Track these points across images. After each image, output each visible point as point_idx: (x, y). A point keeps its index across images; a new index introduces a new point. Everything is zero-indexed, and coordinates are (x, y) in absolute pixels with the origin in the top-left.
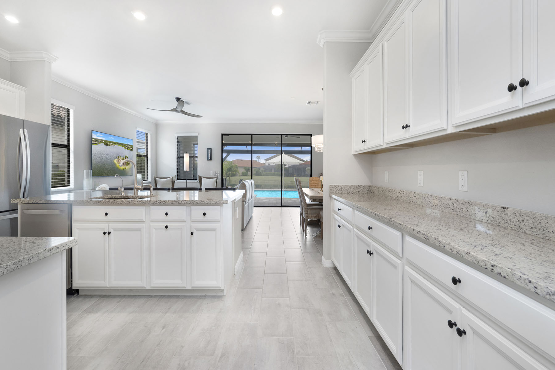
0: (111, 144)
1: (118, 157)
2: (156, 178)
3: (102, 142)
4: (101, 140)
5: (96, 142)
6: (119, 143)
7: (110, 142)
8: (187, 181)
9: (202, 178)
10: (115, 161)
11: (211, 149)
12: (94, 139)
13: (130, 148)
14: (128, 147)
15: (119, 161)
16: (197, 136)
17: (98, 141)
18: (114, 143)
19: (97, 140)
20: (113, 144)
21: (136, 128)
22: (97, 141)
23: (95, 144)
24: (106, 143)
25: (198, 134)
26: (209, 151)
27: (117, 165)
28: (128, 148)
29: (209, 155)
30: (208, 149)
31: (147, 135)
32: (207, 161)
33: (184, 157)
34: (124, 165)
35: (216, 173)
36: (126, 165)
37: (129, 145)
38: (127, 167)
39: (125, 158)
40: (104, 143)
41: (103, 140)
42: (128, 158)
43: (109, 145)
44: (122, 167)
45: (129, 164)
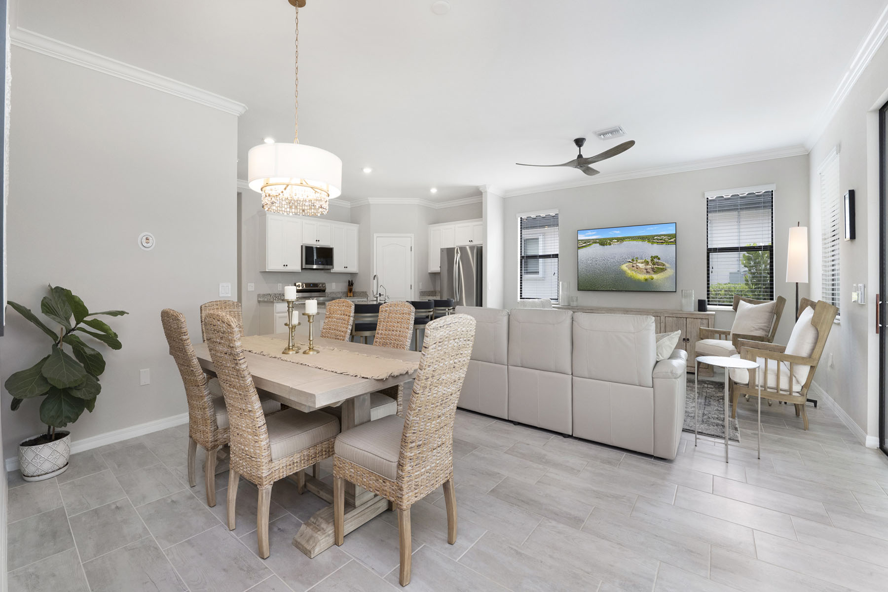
0: (615, 242)
1: (630, 260)
3: (596, 243)
4: (593, 240)
5: (584, 245)
6: (634, 237)
7: (611, 239)
10: (624, 267)
12: (581, 240)
13: (668, 240)
14: (661, 240)
15: (633, 267)
17: (587, 243)
18: (621, 240)
19: (586, 241)
20: (617, 242)
22: (585, 243)
23: (582, 247)
24: (603, 243)
27: (630, 273)
28: (662, 241)
34: (647, 272)
36: (655, 272)
37: (664, 235)
38: (655, 276)
39: (649, 260)
40: (598, 242)
41: (597, 239)
42: (659, 259)
43: (610, 244)
44: (642, 277)
45: (663, 270)
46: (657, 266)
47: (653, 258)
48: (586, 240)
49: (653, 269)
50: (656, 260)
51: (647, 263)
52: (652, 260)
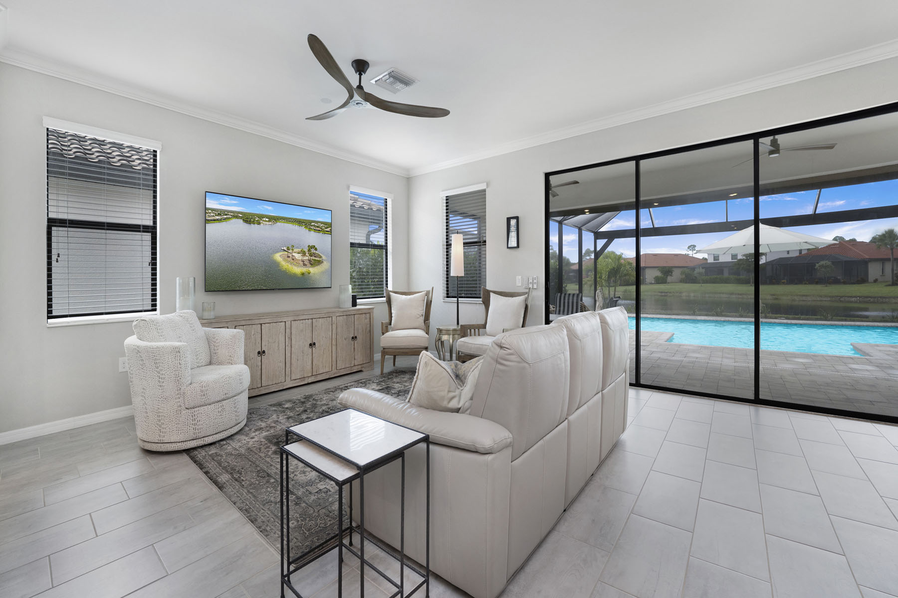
0: (266, 221)
1: (285, 248)
2: (391, 293)
3: (237, 217)
4: (231, 212)
5: (217, 217)
6: (290, 218)
7: (261, 217)
8: (458, 300)
9: (492, 295)
10: (278, 257)
11: (517, 218)
12: (213, 210)
13: (326, 228)
14: (318, 227)
15: (288, 257)
16: (484, 191)
17: (223, 216)
18: (274, 219)
19: (220, 213)
20: (269, 221)
21: (348, 188)
22: (219, 215)
23: (214, 220)
24: (248, 219)
25: (485, 184)
26: (513, 222)
27: (285, 265)
28: (318, 229)
29: (513, 235)
30: (509, 219)
31: (386, 202)
32: (508, 249)
33: (452, 244)
35: (531, 281)
36: (311, 264)
37: (322, 223)
38: (313, 270)
39: (306, 250)
40: (241, 218)
41: (239, 213)
42: (316, 249)
43: (259, 224)
44: (298, 270)
45: (319, 263)
46: (314, 258)
47: (311, 247)
48: (221, 210)
49: (310, 261)
50: (313, 251)
51: (304, 254)
52: (309, 250)
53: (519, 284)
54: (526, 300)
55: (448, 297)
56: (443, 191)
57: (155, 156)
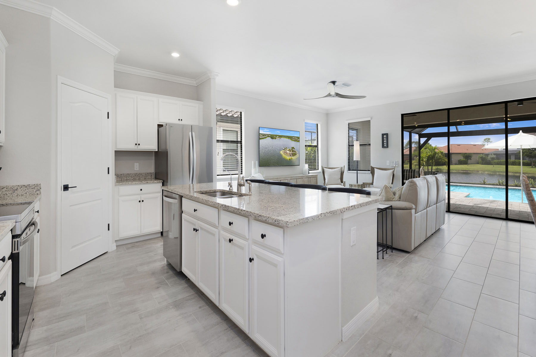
1: (284, 149)
2: (324, 168)
3: (268, 136)
4: (267, 134)
5: (263, 137)
6: (285, 136)
7: (276, 136)
8: (357, 172)
9: (375, 169)
10: (282, 152)
11: (387, 134)
12: (261, 134)
13: (297, 139)
14: (295, 139)
15: (285, 152)
16: (370, 121)
17: (265, 136)
18: (280, 137)
19: (264, 135)
20: (279, 137)
21: (304, 120)
22: (264, 136)
24: (273, 137)
25: (370, 117)
26: (385, 136)
27: (284, 156)
29: (385, 141)
30: (383, 135)
31: (318, 125)
32: (383, 148)
33: (353, 145)
34: (290, 155)
35: (394, 163)
36: (293, 155)
37: (296, 137)
38: (293, 158)
39: (291, 149)
40: (270, 137)
41: (269, 135)
42: (294, 149)
43: (276, 139)
44: (288, 158)
45: (295, 154)
46: (293, 152)
47: (293, 148)
48: (264, 134)
49: (292, 154)
50: (293, 149)
51: (290, 150)
52: (292, 149)
53: (388, 164)
54: (393, 172)
55: (349, 170)
56: (347, 120)
57: (241, 114)
